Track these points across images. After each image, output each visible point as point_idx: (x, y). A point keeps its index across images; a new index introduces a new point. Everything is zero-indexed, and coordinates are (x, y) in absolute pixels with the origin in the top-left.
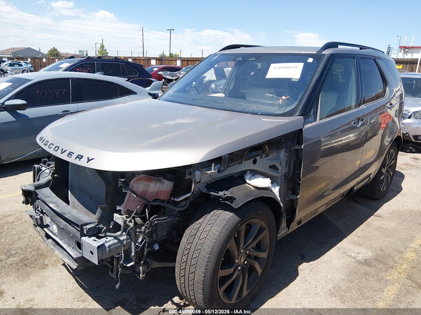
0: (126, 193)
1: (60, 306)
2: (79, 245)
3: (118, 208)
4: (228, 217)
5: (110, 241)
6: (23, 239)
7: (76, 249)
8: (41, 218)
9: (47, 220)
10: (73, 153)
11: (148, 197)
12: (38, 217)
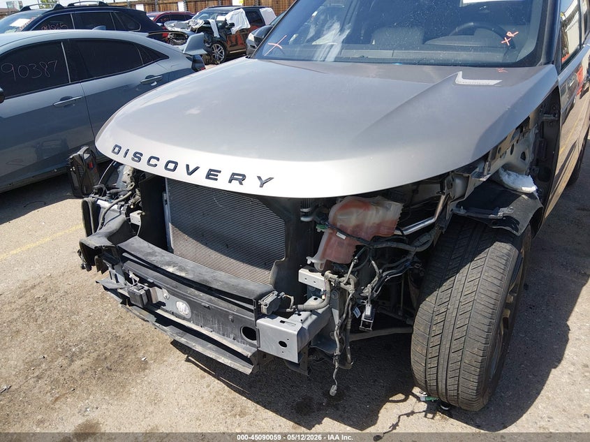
0: (322, 233)
1: (206, 429)
2: (251, 333)
3: (310, 260)
4: (505, 251)
5: (307, 319)
6: (80, 324)
7: (242, 338)
8: (148, 292)
9: (160, 295)
10: (220, 172)
11: (363, 235)
12: (142, 292)
